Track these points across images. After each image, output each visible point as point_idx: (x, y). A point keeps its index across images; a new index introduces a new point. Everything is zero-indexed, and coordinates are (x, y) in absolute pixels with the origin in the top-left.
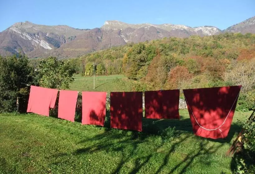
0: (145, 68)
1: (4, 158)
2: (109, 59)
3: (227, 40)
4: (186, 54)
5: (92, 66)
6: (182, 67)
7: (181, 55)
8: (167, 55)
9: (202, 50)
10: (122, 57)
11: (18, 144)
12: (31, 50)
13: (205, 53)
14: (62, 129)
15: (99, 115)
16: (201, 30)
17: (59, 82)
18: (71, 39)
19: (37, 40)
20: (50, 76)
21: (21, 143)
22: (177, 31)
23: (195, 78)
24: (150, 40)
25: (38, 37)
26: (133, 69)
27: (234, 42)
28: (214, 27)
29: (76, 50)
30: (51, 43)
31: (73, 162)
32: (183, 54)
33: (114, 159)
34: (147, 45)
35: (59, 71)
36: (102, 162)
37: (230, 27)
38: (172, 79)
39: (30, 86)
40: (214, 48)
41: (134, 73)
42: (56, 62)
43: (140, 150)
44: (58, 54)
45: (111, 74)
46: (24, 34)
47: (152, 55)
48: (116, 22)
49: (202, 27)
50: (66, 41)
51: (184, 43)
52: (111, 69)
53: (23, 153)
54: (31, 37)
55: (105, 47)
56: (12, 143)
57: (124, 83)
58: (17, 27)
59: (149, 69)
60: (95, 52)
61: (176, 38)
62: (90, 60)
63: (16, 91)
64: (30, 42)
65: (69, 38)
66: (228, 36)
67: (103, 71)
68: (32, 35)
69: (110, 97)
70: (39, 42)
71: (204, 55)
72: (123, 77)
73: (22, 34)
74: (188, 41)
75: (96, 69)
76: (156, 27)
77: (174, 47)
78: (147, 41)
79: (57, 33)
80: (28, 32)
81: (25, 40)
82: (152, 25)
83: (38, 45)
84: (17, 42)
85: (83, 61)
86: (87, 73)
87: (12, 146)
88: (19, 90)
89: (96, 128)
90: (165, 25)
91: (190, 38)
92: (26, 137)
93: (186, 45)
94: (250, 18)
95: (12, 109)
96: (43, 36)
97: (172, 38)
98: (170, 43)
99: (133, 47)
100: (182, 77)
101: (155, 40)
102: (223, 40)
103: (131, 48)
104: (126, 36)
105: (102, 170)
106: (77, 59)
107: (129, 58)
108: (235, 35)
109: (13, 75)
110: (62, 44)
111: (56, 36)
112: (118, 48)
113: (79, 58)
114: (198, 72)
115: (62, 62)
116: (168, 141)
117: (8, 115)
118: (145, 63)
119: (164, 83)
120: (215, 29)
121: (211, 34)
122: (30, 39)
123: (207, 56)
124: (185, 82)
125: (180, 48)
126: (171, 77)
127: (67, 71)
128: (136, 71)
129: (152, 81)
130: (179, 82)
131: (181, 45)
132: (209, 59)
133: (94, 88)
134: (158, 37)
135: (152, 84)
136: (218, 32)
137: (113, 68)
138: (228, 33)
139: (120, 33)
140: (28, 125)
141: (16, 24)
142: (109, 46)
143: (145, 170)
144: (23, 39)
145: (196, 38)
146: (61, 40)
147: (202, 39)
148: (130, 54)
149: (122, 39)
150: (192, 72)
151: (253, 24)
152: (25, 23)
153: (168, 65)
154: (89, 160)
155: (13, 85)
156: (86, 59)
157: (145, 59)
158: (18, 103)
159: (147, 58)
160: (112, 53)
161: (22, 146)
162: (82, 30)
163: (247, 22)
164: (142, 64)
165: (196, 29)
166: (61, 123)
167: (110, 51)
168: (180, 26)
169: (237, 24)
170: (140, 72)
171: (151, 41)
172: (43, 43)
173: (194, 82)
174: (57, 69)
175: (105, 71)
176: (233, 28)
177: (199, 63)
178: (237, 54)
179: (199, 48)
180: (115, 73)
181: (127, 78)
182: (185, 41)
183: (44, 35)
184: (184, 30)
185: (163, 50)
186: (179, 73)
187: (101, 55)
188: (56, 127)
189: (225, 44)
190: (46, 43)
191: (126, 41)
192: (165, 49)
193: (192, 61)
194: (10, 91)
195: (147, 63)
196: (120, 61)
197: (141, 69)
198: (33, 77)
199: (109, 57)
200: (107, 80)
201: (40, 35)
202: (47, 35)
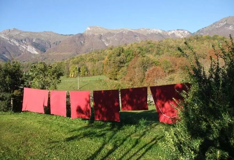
0: (124, 69)
1: (8, 147)
2: (91, 61)
3: (197, 41)
4: (161, 55)
5: (76, 68)
6: (158, 67)
7: (157, 56)
8: (144, 57)
9: (175, 51)
10: (104, 59)
11: (17, 136)
12: (19, 55)
13: (178, 54)
14: (53, 124)
15: (84, 109)
16: (174, 33)
17: (48, 84)
18: (56, 44)
19: (24, 45)
20: (40, 78)
21: (20, 135)
22: (152, 35)
23: (169, 76)
24: (128, 43)
25: (26, 42)
26: (113, 70)
27: (203, 43)
28: (186, 30)
29: (61, 54)
30: (38, 48)
31: (64, 147)
32: (158, 55)
33: (97, 144)
34: (125, 48)
35: (48, 75)
36: (87, 146)
37: (199, 30)
38: (149, 78)
39: (23, 88)
40: (186, 49)
41: (114, 73)
42: (45, 67)
43: (118, 137)
44: (44, 58)
45: (94, 75)
46: (12, 41)
47: (131, 57)
48: (97, 28)
49: (175, 30)
50: (52, 46)
51: (159, 45)
52: (93, 71)
53: (23, 142)
54: (19, 43)
55: (87, 51)
56: (12, 136)
57: (106, 83)
58: (5, 34)
59: (127, 70)
60: (78, 55)
61: (151, 41)
62: (74, 63)
63: (10, 93)
64: (17, 48)
65: (54, 43)
66: (197, 38)
67: (86, 73)
68: (20, 41)
69: (93, 96)
70: (26, 47)
71: (178, 55)
72: (105, 78)
73: (10, 41)
74: (162, 44)
75: (79, 71)
76: (133, 31)
77: (150, 49)
78: (126, 45)
79: (43, 39)
80: (15, 38)
81: (13, 46)
82: (130, 30)
83: (26, 50)
84: (5, 48)
85: (67, 64)
86: (72, 75)
87: (13, 138)
88: (13, 92)
89: (82, 122)
90: (141, 29)
91: (164, 41)
92: (23, 131)
93: (160, 47)
94: (216, 22)
95: (7, 109)
96: (30, 42)
97: (148, 40)
98: (146, 46)
99: (113, 50)
100: (157, 76)
101: (133, 43)
102: (193, 42)
103: (111, 51)
104: (107, 40)
105: (88, 152)
106: (62, 62)
107: (110, 60)
108: (204, 37)
109: (7, 78)
110: (47, 49)
111: (42, 41)
112: (100, 51)
113: (64, 61)
114: (172, 71)
115: (50, 67)
116: (141, 130)
117: (4, 114)
118: (125, 64)
119: (142, 82)
120: (186, 32)
121: (183, 37)
122: (17, 45)
123: (180, 56)
124: (160, 81)
125: (156, 50)
126: (148, 77)
127: (55, 74)
128: (116, 72)
129: (131, 80)
130: (155, 81)
131: (156, 47)
132: (182, 59)
133: (78, 89)
134: (136, 40)
135: (131, 83)
136: (188, 35)
137: (95, 70)
138: (197, 36)
139: (101, 37)
140: (23, 122)
141: (4, 31)
142: (91, 49)
143: (121, 150)
144: (11, 45)
145: (169, 41)
146: (47, 45)
147: (175, 42)
148: (111, 57)
149: (103, 42)
150: (167, 71)
151: (219, 27)
152: (12, 30)
153: (145, 66)
154: (77, 145)
155: (7, 87)
156: (70, 62)
157: (124, 61)
158: (12, 103)
159: (126, 60)
160: (94, 55)
161: (21, 137)
162: (66, 35)
163: (214, 25)
164: (122, 65)
165: (169, 33)
166: (51, 119)
167: (92, 54)
168: (155, 30)
169: (205, 27)
170: (120, 72)
171: (129, 45)
172: (31, 48)
173: (169, 80)
174: (46, 73)
175: (88, 72)
176: (202, 31)
177: (173, 63)
178: (206, 54)
179: (173, 49)
180: (97, 74)
181: (108, 79)
182: (160, 44)
183: (31, 40)
184: (159, 33)
185: (140, 52)
186: (155, 72)
187: (84, 58)
188: (48, 122)
189: (195, 46)
190: (33, 49)
191: (107, 45)
192: (142, 51)
193: (166, 61)
194: (5, 93)
195: (126, 64)
196: (101, 63)
197: (121, 70)
198: (25, 80)
199: (92, 60)
200: (90, 81)
201: (27, 40)
202: (34, 41)
